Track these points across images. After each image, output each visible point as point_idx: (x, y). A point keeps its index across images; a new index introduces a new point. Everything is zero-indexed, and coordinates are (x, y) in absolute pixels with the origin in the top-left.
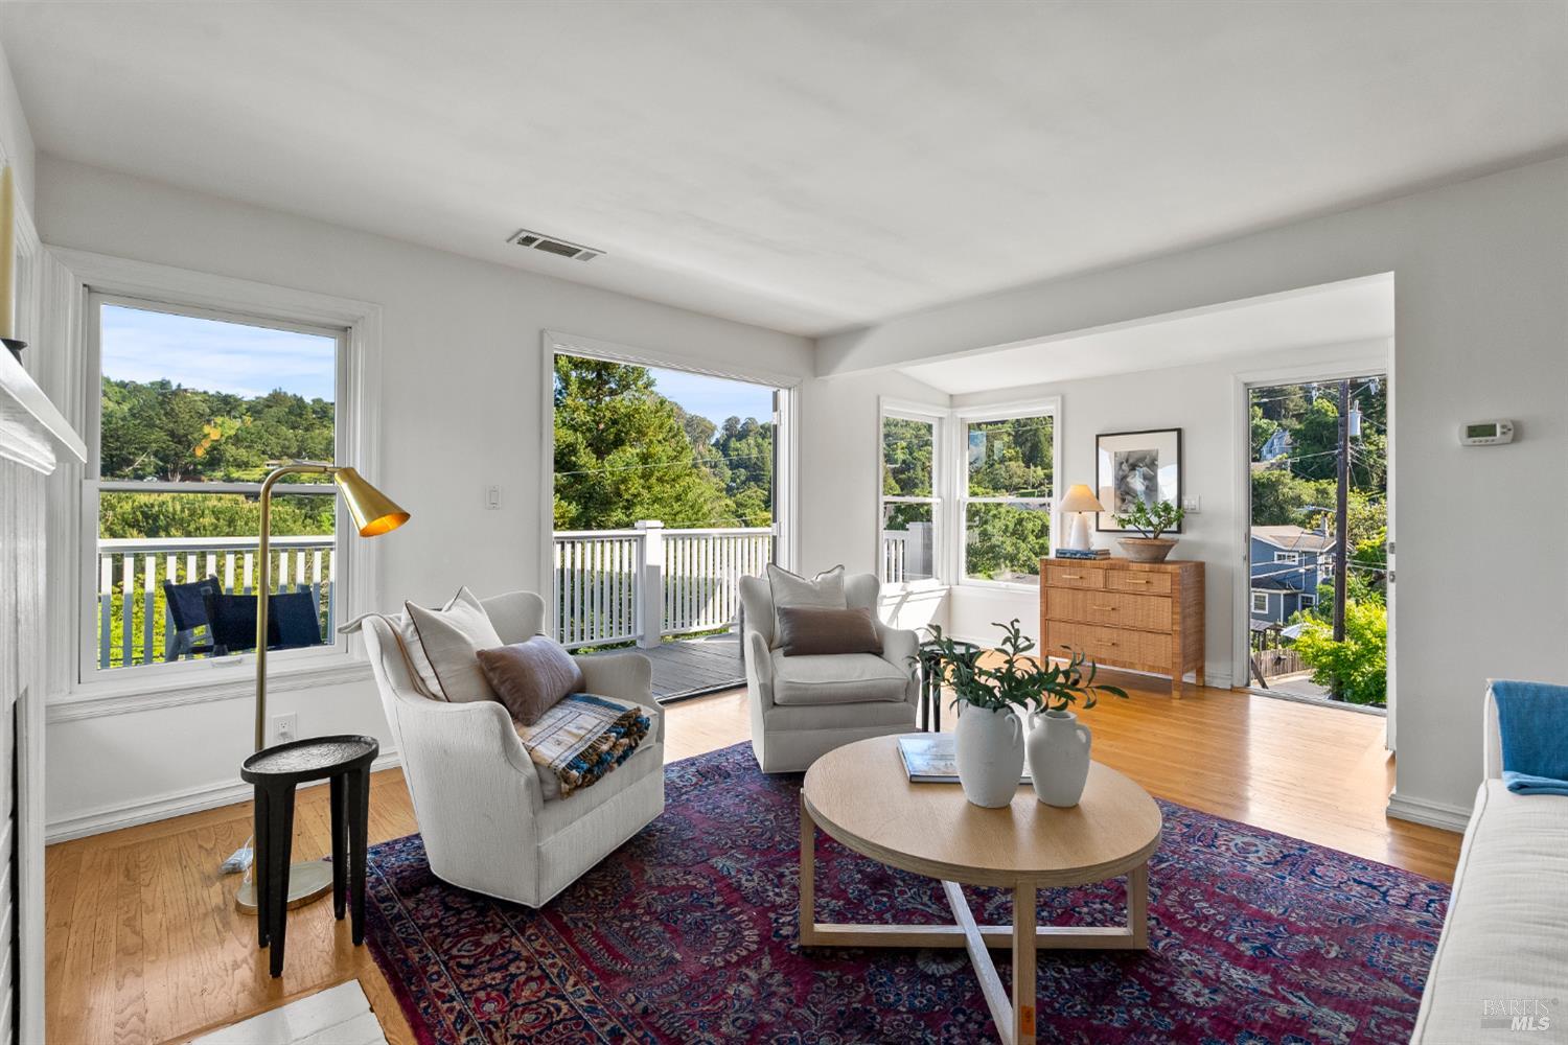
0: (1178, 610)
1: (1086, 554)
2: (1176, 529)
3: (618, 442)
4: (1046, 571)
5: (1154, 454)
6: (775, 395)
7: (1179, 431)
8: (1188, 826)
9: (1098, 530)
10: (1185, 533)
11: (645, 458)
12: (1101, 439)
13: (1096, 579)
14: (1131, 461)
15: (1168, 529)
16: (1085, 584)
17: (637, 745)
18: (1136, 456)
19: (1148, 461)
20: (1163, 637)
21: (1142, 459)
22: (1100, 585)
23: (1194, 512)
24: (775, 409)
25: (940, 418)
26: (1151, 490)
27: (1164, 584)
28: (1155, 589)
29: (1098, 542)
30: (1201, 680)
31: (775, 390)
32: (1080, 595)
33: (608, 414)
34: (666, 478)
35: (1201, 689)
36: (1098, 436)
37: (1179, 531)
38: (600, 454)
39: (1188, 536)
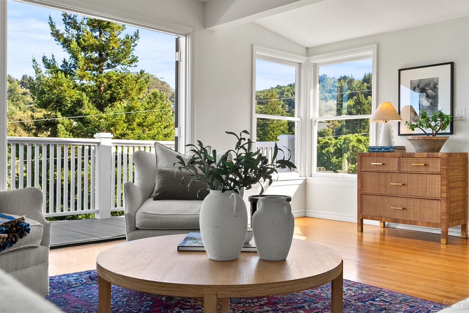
0: (445, 183)
1: (388, 149)
2: (449, 131)
3: (112, 100)
4: (361, 161)
5: (436, 81)
6: (177, 41)
7: (452, 64)
8: (411, 307)
9: (399, 134)
10: (455, 134)
11: (129, 109)
12: (402, 72)
13: (393, 165)
14: (421, 86)
15: (443, 131)
16: (386, 169)
17: (16, 240)
18: (425, 83)
19: (431, 85)
20: (435, 202)
21: (428, 84)
22: (396, 169)
23: (462, 119)
24: (177, 50)
25: (300, 64)
26: (433, 106)
27: (436, 166)
28: (430, 170)
29: (398, 141)
30: (465, 233)
31: (177, 37)
32: (382, 176)
33: (105, 81)
34: (146, 123)
35: (465, 240)
36: (400, 71)
37: (452, 133)
38: (101, 107)
39: (457, 136)
